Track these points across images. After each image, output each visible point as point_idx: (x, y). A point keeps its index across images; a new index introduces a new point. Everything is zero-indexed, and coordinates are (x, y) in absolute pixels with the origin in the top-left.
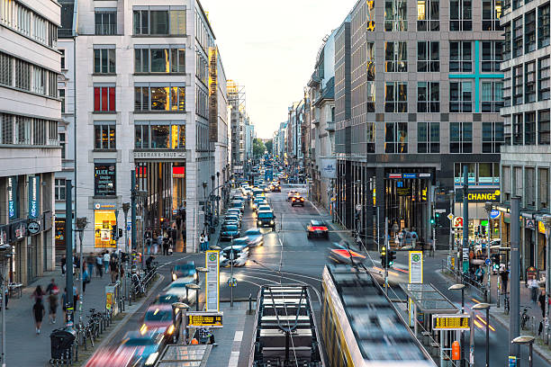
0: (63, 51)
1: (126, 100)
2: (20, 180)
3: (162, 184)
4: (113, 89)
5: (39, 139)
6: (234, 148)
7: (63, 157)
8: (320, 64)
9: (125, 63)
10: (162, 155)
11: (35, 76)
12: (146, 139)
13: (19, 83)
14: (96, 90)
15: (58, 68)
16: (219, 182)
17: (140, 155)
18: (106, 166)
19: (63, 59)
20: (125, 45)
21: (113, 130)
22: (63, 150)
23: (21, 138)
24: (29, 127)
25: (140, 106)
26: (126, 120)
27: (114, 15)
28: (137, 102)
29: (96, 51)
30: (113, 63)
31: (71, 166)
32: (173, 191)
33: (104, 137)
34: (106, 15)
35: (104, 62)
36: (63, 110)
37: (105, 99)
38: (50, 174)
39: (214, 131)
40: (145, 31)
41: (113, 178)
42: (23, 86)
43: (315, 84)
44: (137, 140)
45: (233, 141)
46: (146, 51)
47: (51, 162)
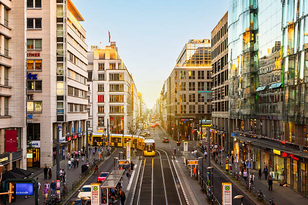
0: (89, 85)
1: (107, 99)
2: (76, 122)
3: (118, 122)
4: (103, 96)
5: (81, 110)
6: (140, 111)
7: (89, 115)
8: (164, 88)
9: (107, 88)
10: (117, 114)
11: (80, 92)
12: (113, 110)
13: (75, 94)
14: (99, 96)
15: (87, 90)
16: (135, 121)
17: (110, 114)
18: (102, 117)
19: (89, 88)
20: (107, 83)
21: (103, 107)
22: (89, 113)
23: (76, 110)
24: (78, 107)
25: (111, 100)
26: (107, 104)
27: (104, 75)
28: (110, 99)
29: (99, 85)
30: (103, 88)
31: (91, 117)
32: (122, 124)
33: (101, 109)
34: (101, 75)
35: (101, 88)
36: (89, 101)
37: (101, 99)
38: (85, 120)
39: (133, 107)
40: (112, 79)
41: (103, 121)
42: (76, 95)
43: (162, 94)
44: (110, 110)
45: (140, 109)
46: (112, 85)
47: (85, 117)
